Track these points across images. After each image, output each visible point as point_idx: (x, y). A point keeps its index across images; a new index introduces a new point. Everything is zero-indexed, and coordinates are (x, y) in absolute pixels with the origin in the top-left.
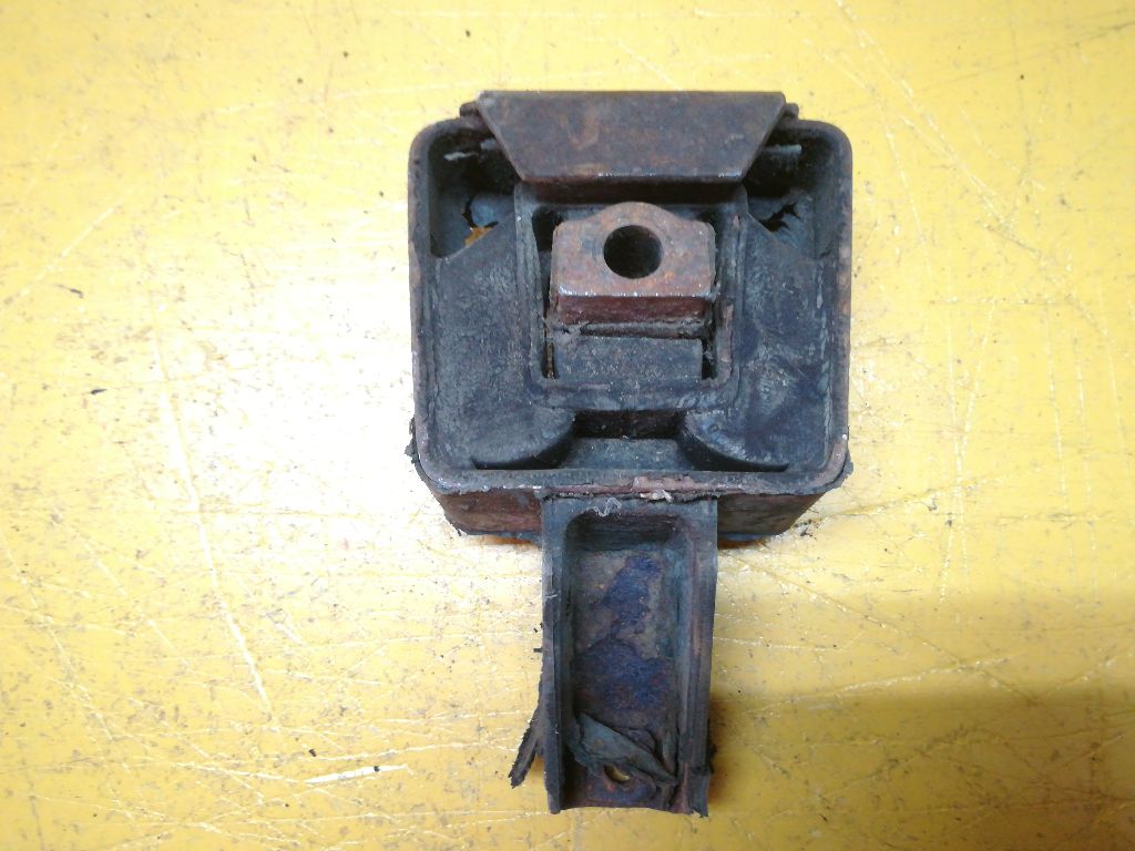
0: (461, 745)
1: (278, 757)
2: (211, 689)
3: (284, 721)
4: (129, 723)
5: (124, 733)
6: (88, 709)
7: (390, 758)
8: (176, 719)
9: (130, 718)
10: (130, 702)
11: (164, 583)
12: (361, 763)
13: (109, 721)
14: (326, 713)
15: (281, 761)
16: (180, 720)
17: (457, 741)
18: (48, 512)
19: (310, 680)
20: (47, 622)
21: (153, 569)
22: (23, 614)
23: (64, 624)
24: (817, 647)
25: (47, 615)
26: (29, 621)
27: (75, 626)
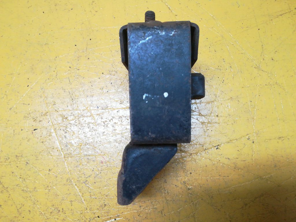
0: (136, 211)
1: (90, 219)
2: (71, 203)
3: (90, 209)
4: (51, 214)
5: (50, 217)
6: (40, 211)
7: (118, 216)
8: (63, 212)
9: (51, 213)
10: (51, 208)
11: (57, 177)
12: (111, 218)
13: (46, 214)
14: (101, 206)
15: (91, 220)
16: (64, 212)
17: (135, 210)
18: (25, 162)
19: (96, 198)
20: (28, 190)
21: (53, 174)
22: (21, 189)
23: (32, 190)
24: (224, 177)
25: (27, 188)
26: (23, 190)
27: (34, 190)
